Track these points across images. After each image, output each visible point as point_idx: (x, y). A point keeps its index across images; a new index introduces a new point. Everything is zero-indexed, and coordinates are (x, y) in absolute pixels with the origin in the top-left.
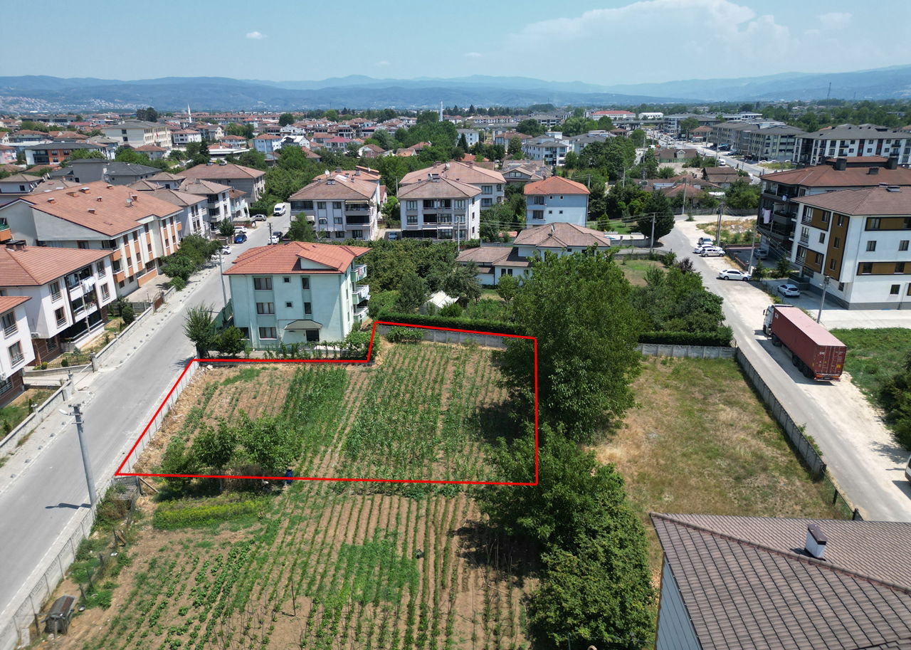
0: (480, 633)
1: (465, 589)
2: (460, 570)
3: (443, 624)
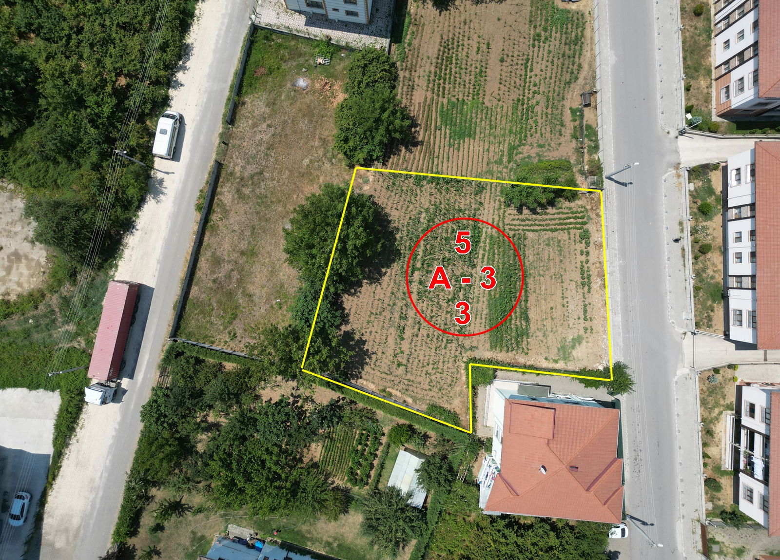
0: (416, 79)
1: (420, 104)
2: (421, 116)
3: (431, 85)
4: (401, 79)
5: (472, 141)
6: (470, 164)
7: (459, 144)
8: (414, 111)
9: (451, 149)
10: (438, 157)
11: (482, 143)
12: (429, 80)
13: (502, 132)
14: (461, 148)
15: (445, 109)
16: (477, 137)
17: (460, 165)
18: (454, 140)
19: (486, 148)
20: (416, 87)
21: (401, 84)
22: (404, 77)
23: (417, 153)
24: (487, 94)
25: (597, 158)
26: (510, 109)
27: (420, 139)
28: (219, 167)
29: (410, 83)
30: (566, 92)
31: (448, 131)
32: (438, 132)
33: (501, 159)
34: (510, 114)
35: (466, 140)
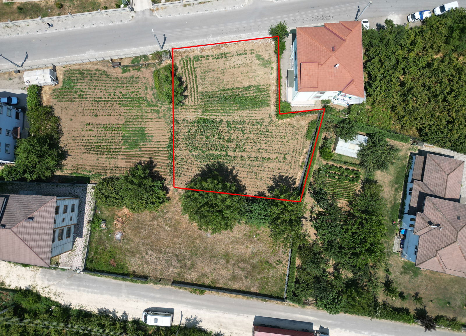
0: (111, 166)
1: (126, 162)
2: (133, 161)
3: (114, 156)
4: (112, 175)
5: (146, 129)
6: (160, 128)
7: (149, 136)
8: (131, 165)
9: (152, 140)
10: (158, 148)
11: (147, 123)
12: (111, 158)
13: (140, 111)
14: (152, 135)
15: (128, 147)
16: (144, 126)
17: (161, 135)
18: (146, 139)
19: (150, 120)
20: (116, 166)
21: (115, 175)
22: (110, 173)
23: (157, 161)
24: (117, 123)
25: (151, 56)
26: (125, 108)
27: (148, 160)
28: (175, 283)
29: (114, 169)
30: (113, 77)
31: (142, 144)
32: (143, 149)
33: (156, 111)
34: (128, 108)
35: (146, 132)
